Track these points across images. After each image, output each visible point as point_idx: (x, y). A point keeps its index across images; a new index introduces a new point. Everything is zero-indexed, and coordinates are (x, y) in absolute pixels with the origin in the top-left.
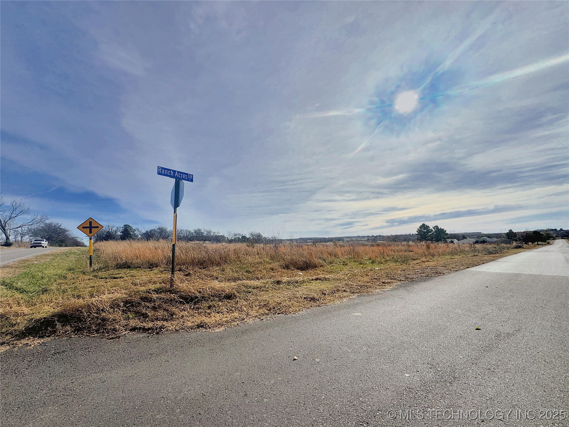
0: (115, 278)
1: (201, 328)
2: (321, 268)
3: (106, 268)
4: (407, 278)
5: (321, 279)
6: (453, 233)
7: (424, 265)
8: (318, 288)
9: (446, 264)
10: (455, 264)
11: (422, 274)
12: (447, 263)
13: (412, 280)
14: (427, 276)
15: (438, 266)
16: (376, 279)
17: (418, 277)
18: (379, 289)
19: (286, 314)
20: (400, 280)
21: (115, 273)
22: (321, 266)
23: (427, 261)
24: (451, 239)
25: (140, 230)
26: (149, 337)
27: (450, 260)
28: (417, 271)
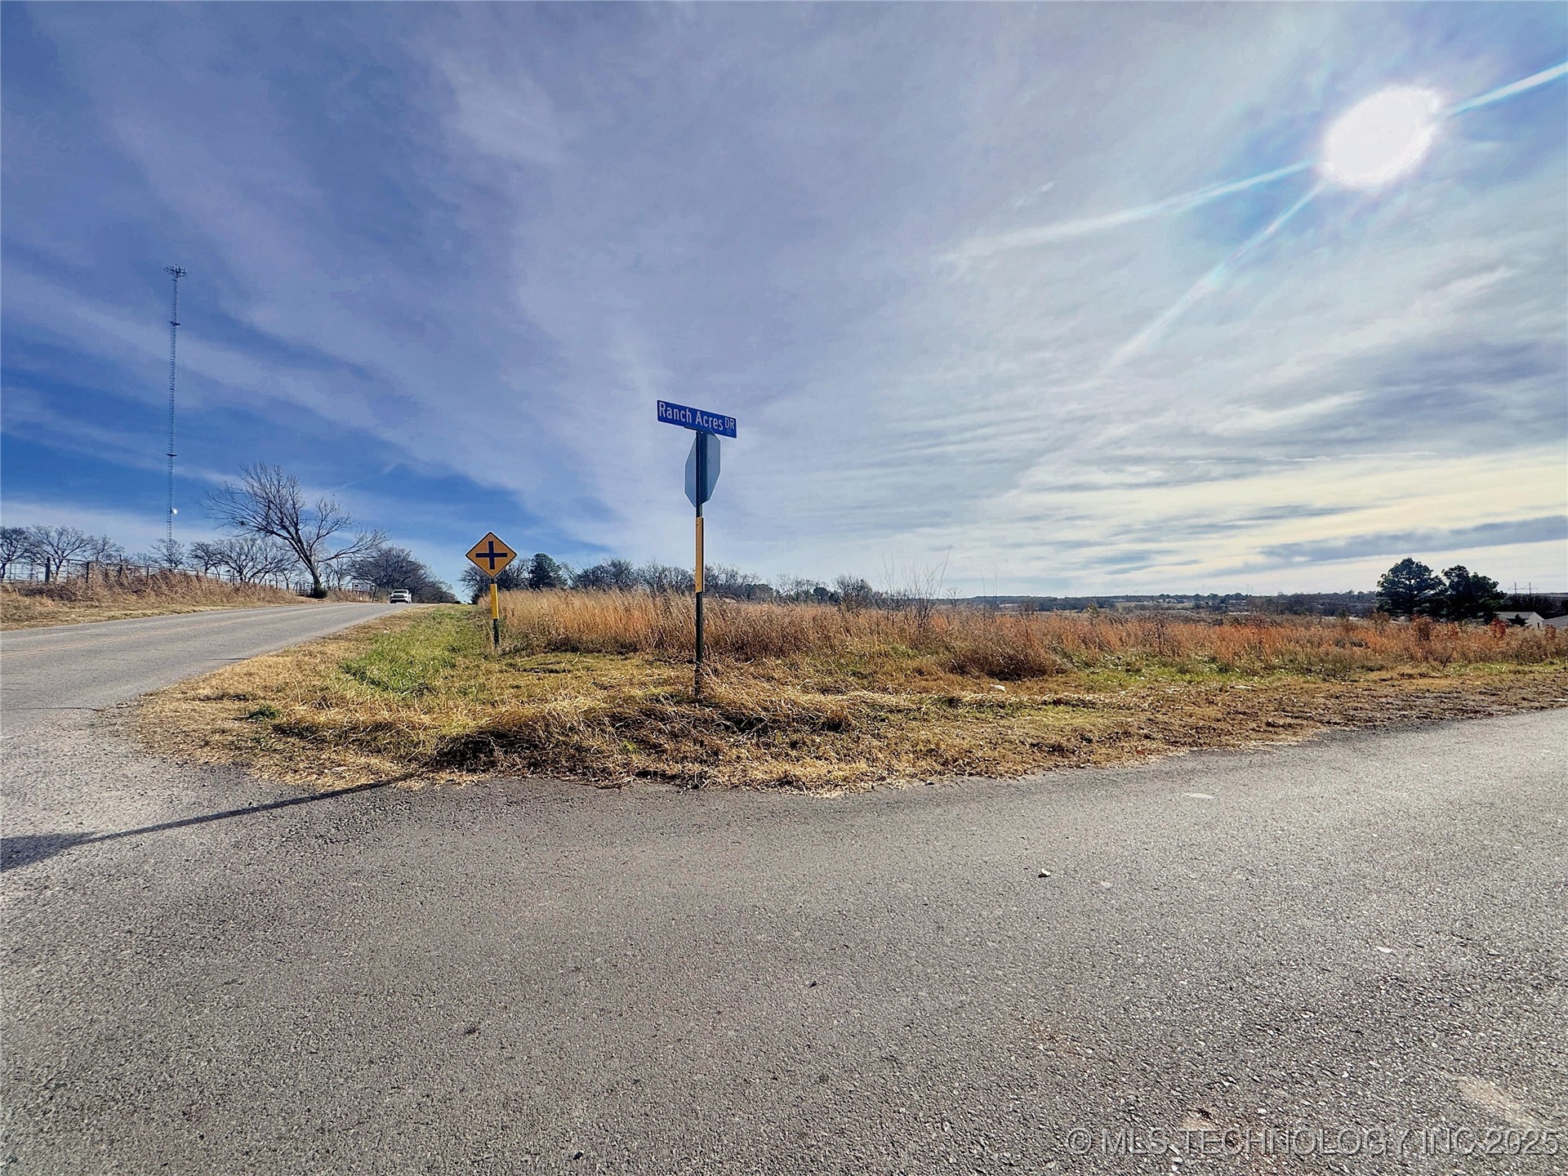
0: (552, 671)
1: (788, 788)
2: (1061, 678)
3: (528, 649)
4: (1350, 720)
5: (1069, 704)
6: (1526, 592)
7: (1409, 686)
8: (1068, 725)
9: (1496, 688)
10: (1535, 689)
11: (1406, 710)
12: (1499, 685)
13: (1371, 724)
14: (1423, 717)
15: (1464, 693)
16: (1244, 713)
17: (1389, 718)
18: (1259, 739)
19: (990, 777)
20: (1329, 722)
21: (551, 661)
22: (1058, 673)
23: (1421, 675)
24: (1515, 614)
25: (570, 567)
26: (679, 792)
27: (1512, 676)
28: (1384, 700)
